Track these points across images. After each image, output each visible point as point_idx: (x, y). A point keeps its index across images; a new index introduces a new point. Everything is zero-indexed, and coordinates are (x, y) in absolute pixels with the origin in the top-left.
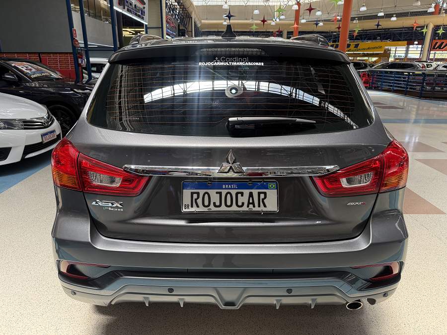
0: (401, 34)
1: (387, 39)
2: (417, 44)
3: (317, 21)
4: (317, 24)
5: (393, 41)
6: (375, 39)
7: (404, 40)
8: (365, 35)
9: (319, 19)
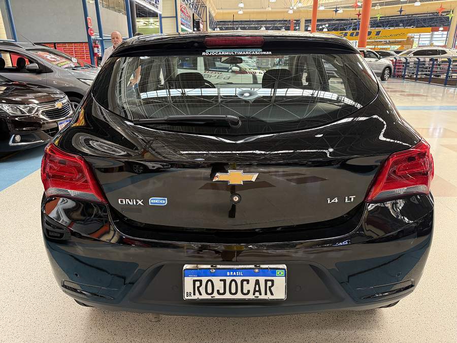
0: (425, 20)
1: (410, 26)
2: (442, 31)
3: (336, 8)
4: (336, 11)
5: (417, 27)
6: (397, 25)
7: (428, 27)
8: (387, 21)
9: (338, 6)
